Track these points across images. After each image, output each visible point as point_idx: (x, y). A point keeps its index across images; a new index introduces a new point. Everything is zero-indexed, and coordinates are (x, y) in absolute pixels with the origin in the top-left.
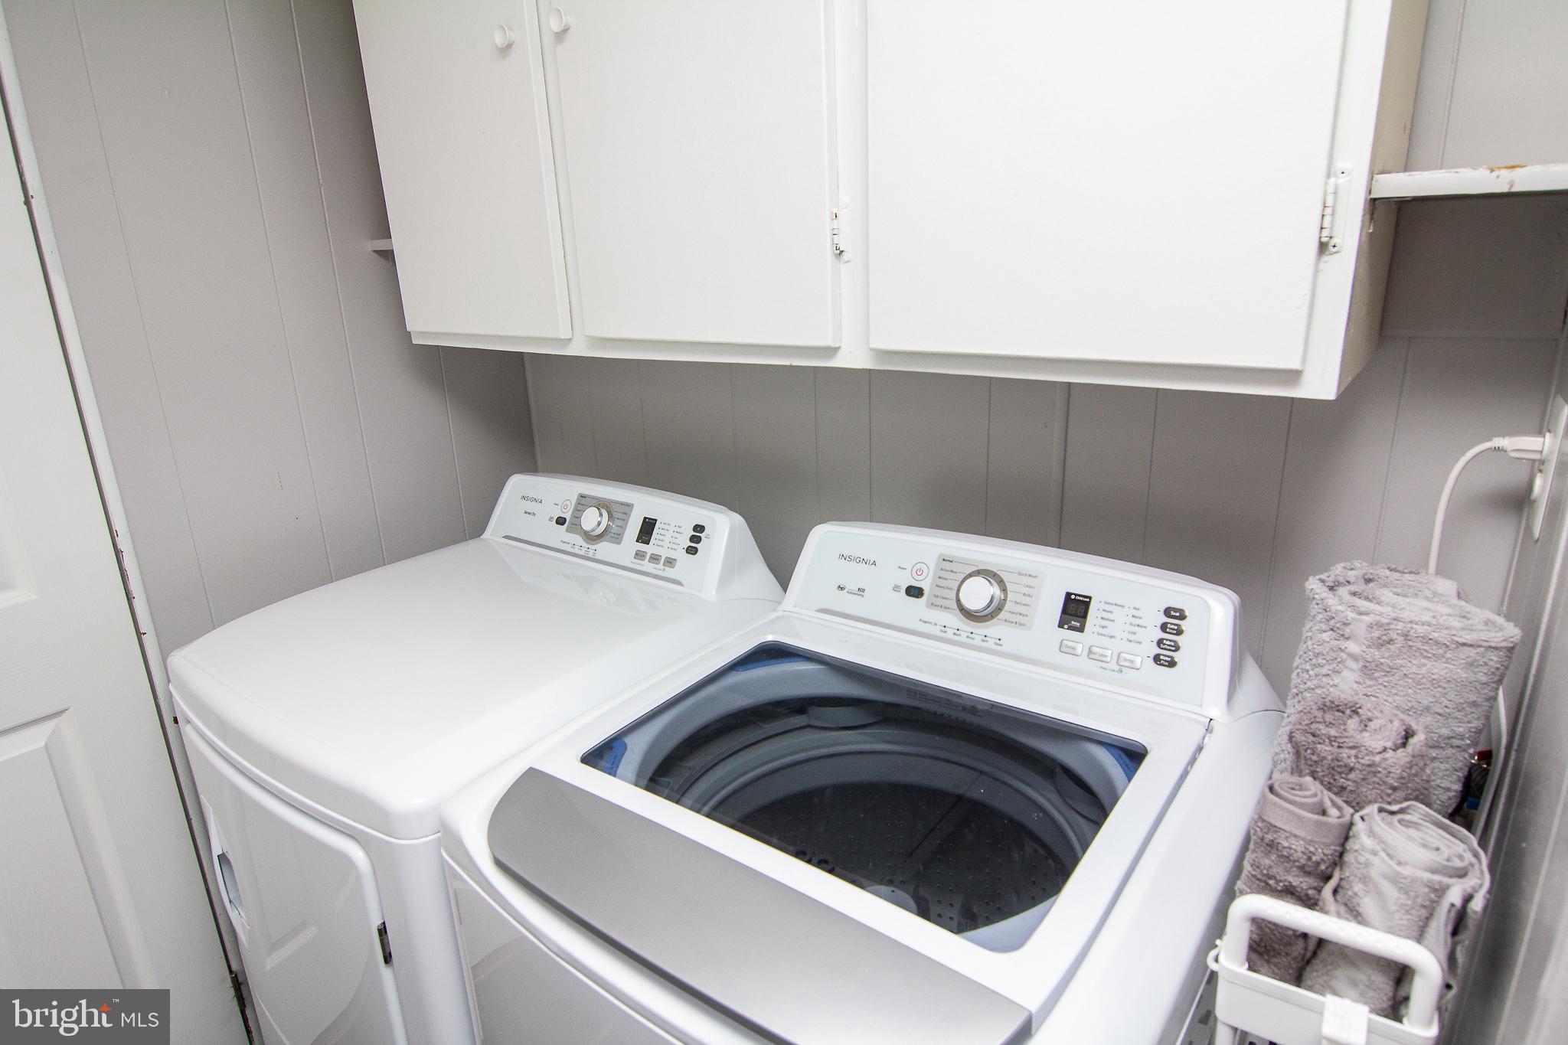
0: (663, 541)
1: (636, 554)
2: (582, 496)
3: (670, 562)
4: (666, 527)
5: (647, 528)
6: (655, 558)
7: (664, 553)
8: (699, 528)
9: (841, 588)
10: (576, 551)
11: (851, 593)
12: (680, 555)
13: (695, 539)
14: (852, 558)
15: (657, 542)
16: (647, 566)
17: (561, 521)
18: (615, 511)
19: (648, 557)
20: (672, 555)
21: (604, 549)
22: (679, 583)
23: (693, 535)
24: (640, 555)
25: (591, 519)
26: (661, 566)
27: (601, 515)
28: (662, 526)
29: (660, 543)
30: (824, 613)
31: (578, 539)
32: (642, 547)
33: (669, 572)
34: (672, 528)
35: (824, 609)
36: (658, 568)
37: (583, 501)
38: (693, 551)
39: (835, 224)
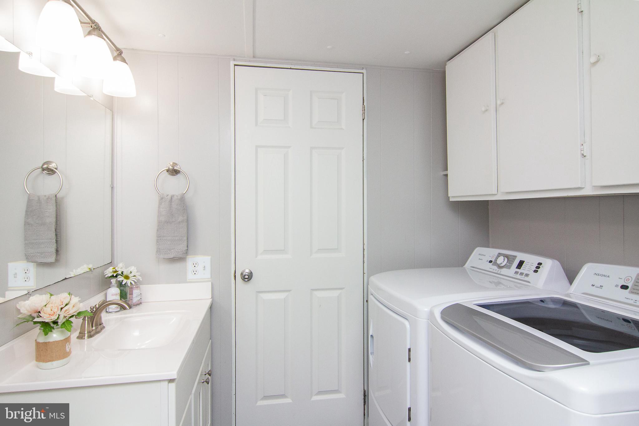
0: (525, 268)
1: (515, 272)
2: (499, 254)
3: (527, 275)
4: (528, 263)
5: (521, 264)
6: (522, 274)
7: (525, 272)
8: (540, 264)
9: (593, 285)
10: (494, 271)
11: (597, 287)
12: (531, 273)
13: (538, 268)
14: (600, 275)
15: (523, 269)
16: (518, 276)
17: (491, 262)
18: (510, 259)
19: (519, 274)
20: (528, 273)
21: (504, 271)
22: (529, 282)
23: (537, 266)
24: (516, 273)
25: (500, 260)
26: (523, 276)
27: (504, 260)
28: (526, 263)
29: (525, 269)
30: (585, 294)
31: (495, 267)
32: (518, 270)
33: (526, 279)
34: (530, 264)
35: (585, 293)
36: (522, 277)
37: (499, 255)
38: (536, 271)
39: (582, 147)
